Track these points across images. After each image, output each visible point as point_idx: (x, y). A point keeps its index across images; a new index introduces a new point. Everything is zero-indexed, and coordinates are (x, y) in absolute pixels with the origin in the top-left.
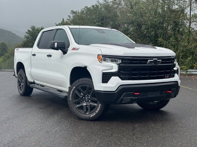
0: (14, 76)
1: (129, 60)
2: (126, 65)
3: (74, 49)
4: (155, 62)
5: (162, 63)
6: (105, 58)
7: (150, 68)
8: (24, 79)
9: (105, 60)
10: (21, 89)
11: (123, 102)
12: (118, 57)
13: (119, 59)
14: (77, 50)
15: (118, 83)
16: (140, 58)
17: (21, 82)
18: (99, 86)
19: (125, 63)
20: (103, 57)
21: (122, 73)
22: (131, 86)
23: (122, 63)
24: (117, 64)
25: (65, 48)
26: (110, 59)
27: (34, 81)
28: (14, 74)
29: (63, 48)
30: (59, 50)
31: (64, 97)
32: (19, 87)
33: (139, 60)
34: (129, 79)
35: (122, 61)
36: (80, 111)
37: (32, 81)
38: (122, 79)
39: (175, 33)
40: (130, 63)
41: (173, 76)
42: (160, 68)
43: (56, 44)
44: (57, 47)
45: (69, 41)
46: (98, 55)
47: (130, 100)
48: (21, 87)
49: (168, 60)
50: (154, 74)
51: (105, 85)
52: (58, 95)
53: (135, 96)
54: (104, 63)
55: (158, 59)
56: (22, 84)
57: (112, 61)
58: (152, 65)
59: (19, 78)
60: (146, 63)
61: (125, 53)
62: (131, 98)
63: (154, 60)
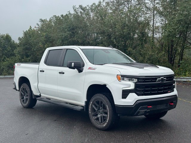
0: (15, 89)
1: (143, 79)
2: (141, 83)
3: (90, 68)
4: (162, 80)
5: (166, 81)
6: (123, 77)
7: (159, 85)
8: (29, 92)
9: (123, 79)
10: (25, 102)
11: (138, 114)
12: (134, 77)
13: (135, 78)
14: (93, 69)
15: (135, 99)
16: (150, 77)
17: (25, 95)
18: (119, 101)
19: (140, 82)
20: (121, 77)
21: (137, 90)
22: (146, 100)
23: (138, 81)
24: (134, 83)
25: (80, 67)
26: (128, 79)
27: (40, 95)
28: (14, 87)
29: (79, 67)
30: (76, 69)
31: (80, 110)
32: (22, 100)
33: (150, 79)
34: (142, 95)
35: (138, 80)
36: (97, 122)
37: (38, 94)
38: (138, 95)
39: (142, 43)
40: (143, 82)
41: (173, 91)
42: (165, 85)
43: (73, 64)
44: (74, 67)
45: (83, 61)
46: (117, 75)
47: (144, 113)
48: (25, 100)
49: (170, 78)
50: (161, 90)
51: (124, 100)
52: (73, 108)
53: (147, 108)
54: (123, 82)
55: (164, 77)
56: (25, 97)
57: (129, 80)
58: (160, 82)
59: (22, 91)
60: (155, 81)
61: (140, 73)
62: (145, 111)
63: (161, 78)
